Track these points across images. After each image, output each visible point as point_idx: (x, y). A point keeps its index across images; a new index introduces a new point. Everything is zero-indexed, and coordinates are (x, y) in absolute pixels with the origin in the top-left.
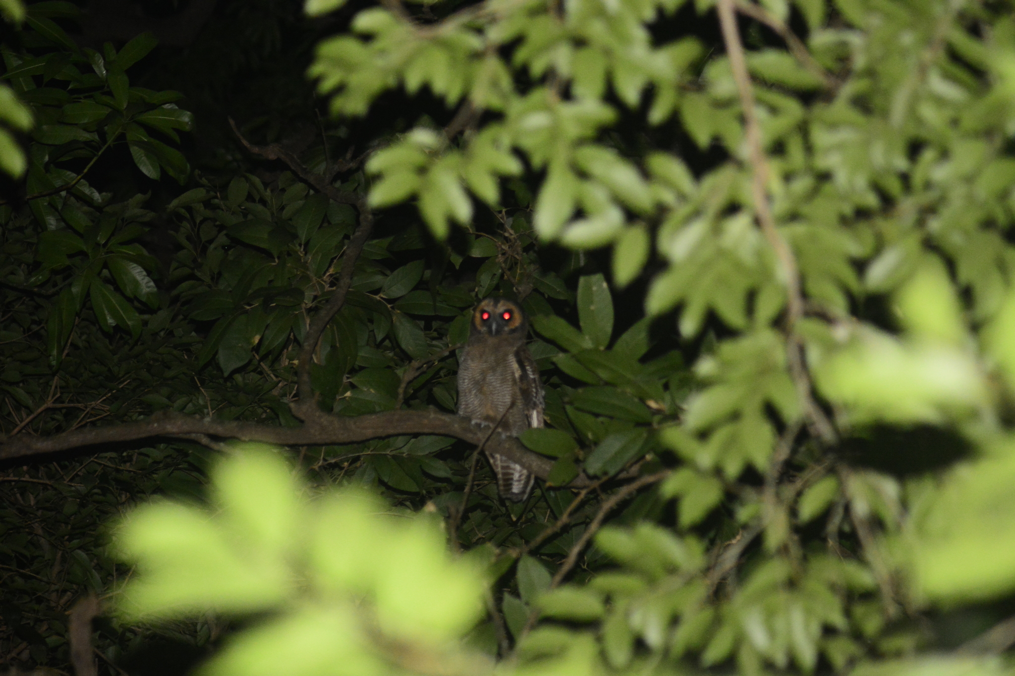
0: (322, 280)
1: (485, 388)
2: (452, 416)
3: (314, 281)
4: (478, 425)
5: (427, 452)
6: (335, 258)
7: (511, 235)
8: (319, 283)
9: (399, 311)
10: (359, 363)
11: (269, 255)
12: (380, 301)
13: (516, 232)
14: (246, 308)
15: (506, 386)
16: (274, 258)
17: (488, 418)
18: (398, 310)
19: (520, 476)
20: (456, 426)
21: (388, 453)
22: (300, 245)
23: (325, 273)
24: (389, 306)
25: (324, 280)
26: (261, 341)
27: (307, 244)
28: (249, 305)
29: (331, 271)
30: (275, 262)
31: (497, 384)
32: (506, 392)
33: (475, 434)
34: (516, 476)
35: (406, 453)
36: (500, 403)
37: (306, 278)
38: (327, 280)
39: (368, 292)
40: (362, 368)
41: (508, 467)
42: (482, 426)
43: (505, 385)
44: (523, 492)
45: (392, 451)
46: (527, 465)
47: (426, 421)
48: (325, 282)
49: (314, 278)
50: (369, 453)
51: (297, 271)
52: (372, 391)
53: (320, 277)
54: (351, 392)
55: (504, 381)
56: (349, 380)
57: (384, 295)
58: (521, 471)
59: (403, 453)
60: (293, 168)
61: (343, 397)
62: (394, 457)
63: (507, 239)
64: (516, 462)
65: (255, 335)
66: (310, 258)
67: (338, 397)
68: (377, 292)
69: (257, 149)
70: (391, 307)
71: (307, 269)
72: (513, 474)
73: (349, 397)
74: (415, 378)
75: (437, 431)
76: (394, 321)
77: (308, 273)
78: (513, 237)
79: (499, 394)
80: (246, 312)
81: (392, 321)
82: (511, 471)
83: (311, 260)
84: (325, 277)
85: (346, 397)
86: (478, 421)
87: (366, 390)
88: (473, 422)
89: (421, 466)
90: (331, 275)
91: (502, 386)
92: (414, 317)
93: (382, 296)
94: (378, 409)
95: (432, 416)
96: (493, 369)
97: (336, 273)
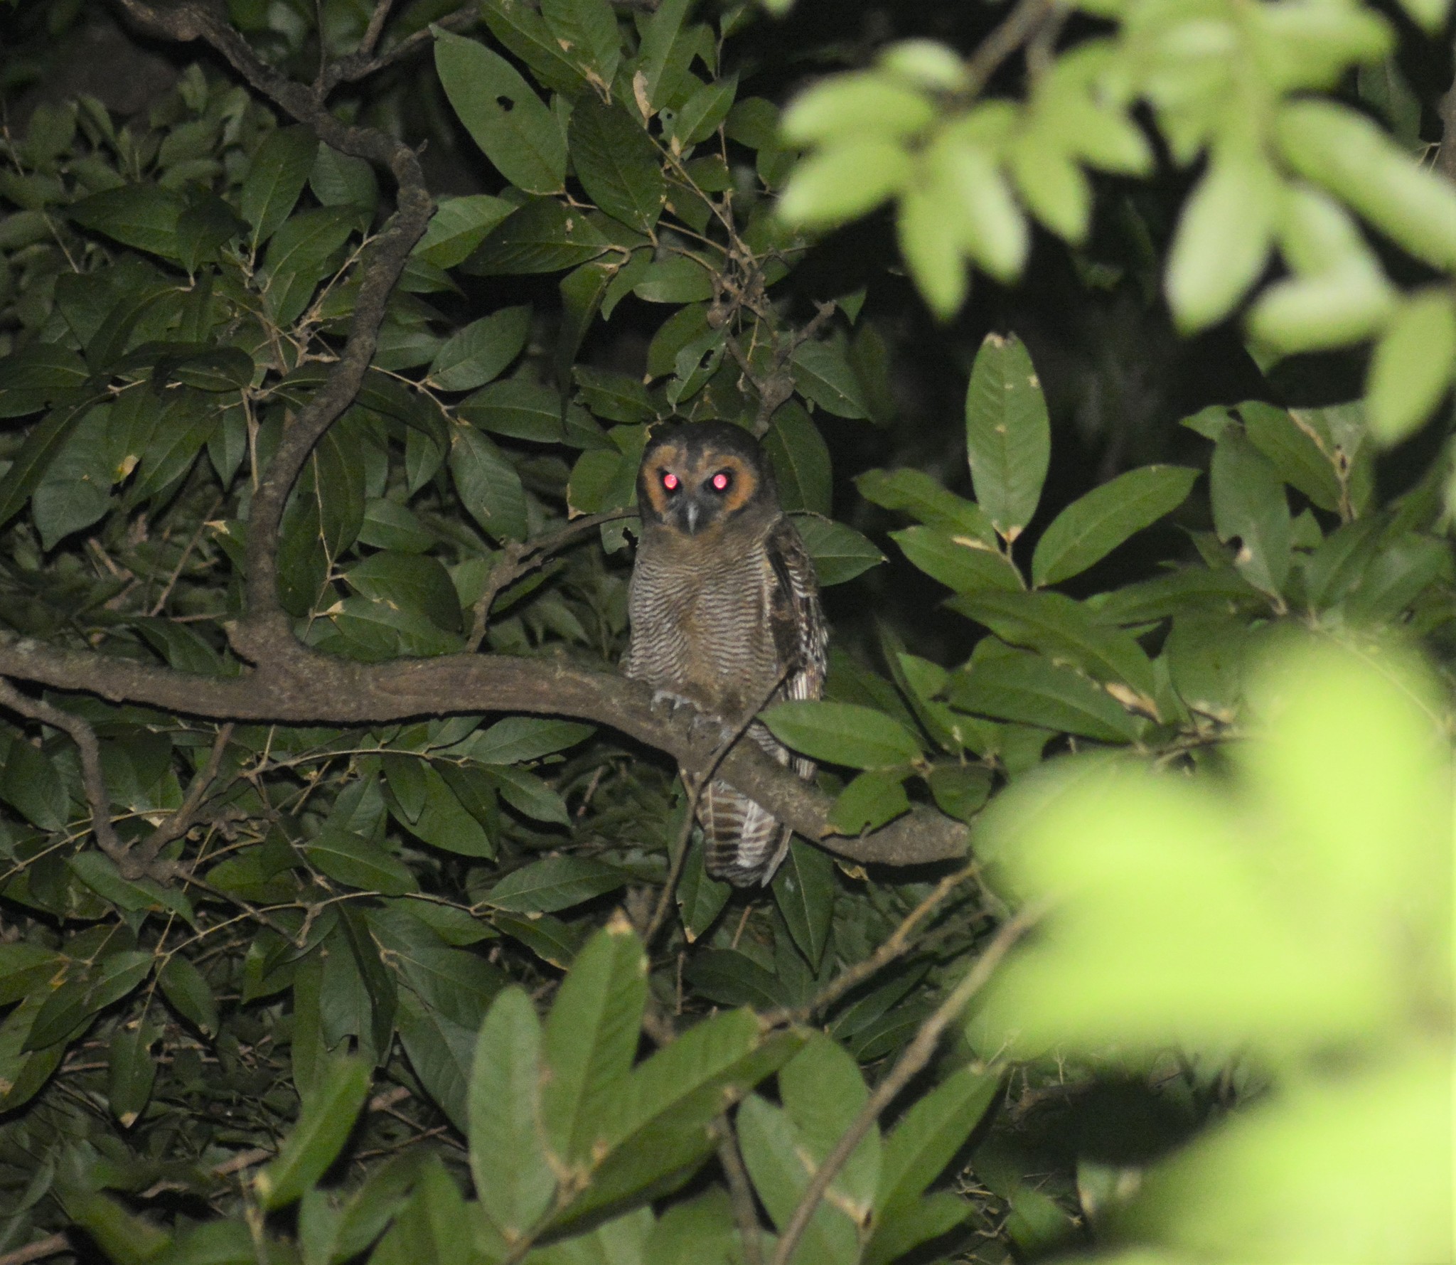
0: (292, 336)
1: (694, 620)
2: (610, 680)
3: (275, 337)
4: (669, 703)
5: (514, 760)
6: (327, 282)
7: (744, 255)
8: (283, 339)
9: (466, 423)
10: (365, 538)
11: (176, 272)
12: (424, 395)
13: (754, 253)
14: (110, 390)
15: (743, 618)
16: (188, 276)
17: (693, 689)
18: (466, 418)
19: (757, 830)
20: (614, 701)
21: (422, 753)
22: (244, 250)
23: (297, 323)
24: (444, 408)
25: (297, 335)
26: (137, 467)
27: (262, 250)
28: (118, 383)
29: (315, 315)
30: (188, 284)
31: (723, 613)
32: (742, 631)
33: (660, 723)
34: (749, 828)
35: (465, 759)
36: (724, 655)
37: (253, 327)
38: (305, 334)
39: (397, 372)
40: (368, 550)
41: (730, 808)
42: (677, 706)
43: (742, 614)
44: (762, 868)
45: (431, 749)
46: (777, 805)
47: (545, 686)
48: (298, 340)
49: (275, 329)
50: (378, 749)
51: (234, 311)
52: (393, 606)
53: (288, 329)
54: (344, 606)
55: (737, 607)
56: (340, 576)
57: (434, 381)
58: (759, 819)
59: (460, 757)
60: (235, 63)
61: (324, 614)
62: (434, 763)
63: (732, 268)
64: (750, 796)
65: (128, 453)
66: (269, 281)
67: (313, 614)
68: (419, 372)
69: (151, 13)
70: (448, 411)
71: (260, 307)
72: (740, 824)
73: (339, 616)
74: (516, 581)
75: (568, 711)
76: (453, 446)
77: (260, 315)
78: (746, 260)
79: (728, 635)
80: (112, 399)
81: (450, 444)
82: (737, 818)
83: (271, 286)
84: (299, 329)
85: (332, 614)
86: (669, 695)
87: (376, 600)
88: (658, 697)
89: (498, 790)
90: (313, 326)
91: (732, 618)
92: (501, 442)
93: (431, 383)
94: (404, 649)
95: (560, 674)
96: (717, 579)
97: (326, 322)
